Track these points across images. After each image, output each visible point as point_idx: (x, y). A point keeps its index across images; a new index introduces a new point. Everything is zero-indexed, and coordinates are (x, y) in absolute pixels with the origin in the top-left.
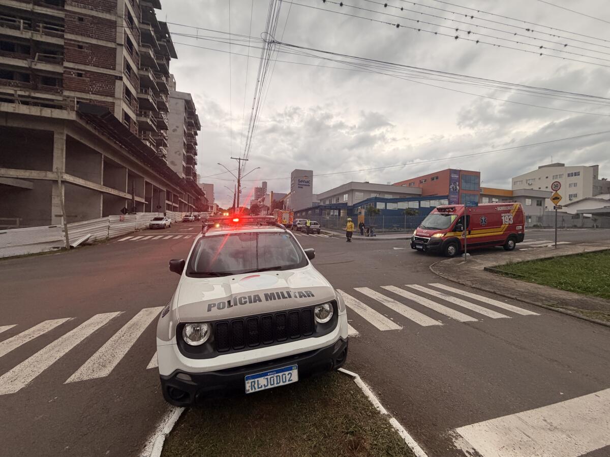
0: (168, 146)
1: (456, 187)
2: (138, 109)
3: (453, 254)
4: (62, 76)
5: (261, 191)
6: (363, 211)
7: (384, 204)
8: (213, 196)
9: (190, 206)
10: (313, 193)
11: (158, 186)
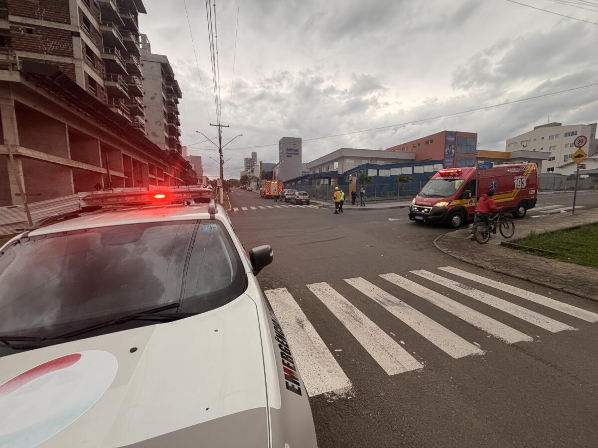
0: (145, 114)
1: (451, 151)
2: (105, 72)
3: (458, 225)
4: (10, 33)
5: (250, 162)
6: (354, 179)
7: (376, 171)
8: (201, 169)
9: (178, 179)
10: (303, 162)
11: (138, 159)
